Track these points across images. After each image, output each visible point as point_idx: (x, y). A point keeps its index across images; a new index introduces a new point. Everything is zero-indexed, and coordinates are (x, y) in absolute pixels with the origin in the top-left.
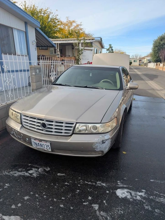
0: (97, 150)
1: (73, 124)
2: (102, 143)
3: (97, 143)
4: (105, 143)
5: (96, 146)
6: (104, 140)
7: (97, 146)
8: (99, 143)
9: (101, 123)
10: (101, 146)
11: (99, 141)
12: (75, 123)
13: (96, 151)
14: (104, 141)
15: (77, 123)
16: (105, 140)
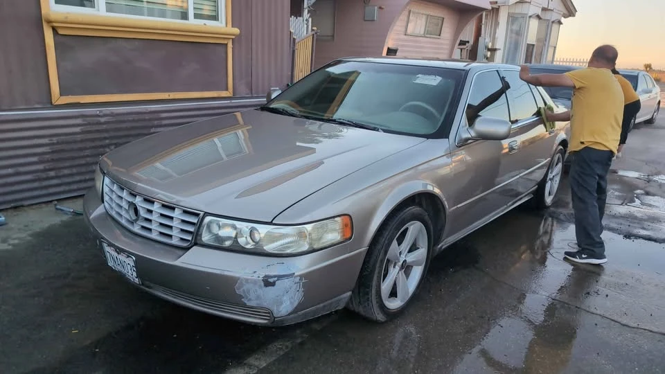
0: (248, 304)
1: (197, 215)
2: (262, 284)
3: (247, 280)
4: (273, 284)
5: (244, 290)
6: (272, 277)
7: (248, 291)
8: (255, 282)
9: (271, 223)
10: (260, 292)
11: (255, 277)
12: (202, 213)
13: (244, 305)
14: (271, 280)
15: (207, 214)
16: (275, 276)
